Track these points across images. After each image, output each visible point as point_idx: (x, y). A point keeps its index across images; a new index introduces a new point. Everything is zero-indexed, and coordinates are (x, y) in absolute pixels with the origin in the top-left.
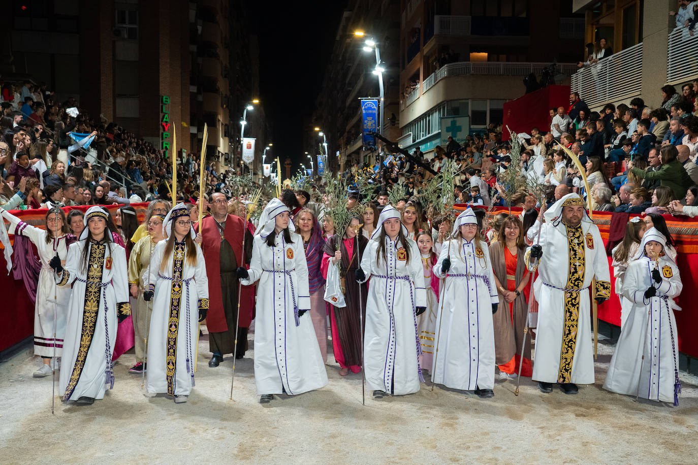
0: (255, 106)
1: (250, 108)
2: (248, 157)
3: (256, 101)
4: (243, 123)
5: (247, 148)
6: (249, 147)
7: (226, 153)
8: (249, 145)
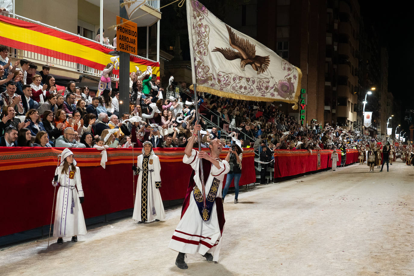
0: (372, 91)
1: (369, 93)
2: (367, 124)
3: (373, 89)
4: (365, 103)
6: (368, 117)
7: (354, 122)
8: (368, 116)
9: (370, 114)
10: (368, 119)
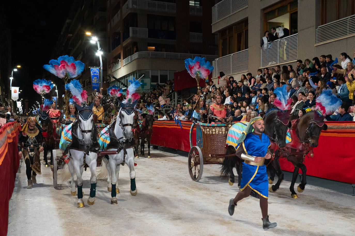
0: (18, 69)
1: (15, 70)
2: (15, 97)
3: (19, 66)
4: (11, 79)
5: (14, 92)
6: (15, 92)
8: (15, 90)
9: (17, 89)
10: (16, 93)
